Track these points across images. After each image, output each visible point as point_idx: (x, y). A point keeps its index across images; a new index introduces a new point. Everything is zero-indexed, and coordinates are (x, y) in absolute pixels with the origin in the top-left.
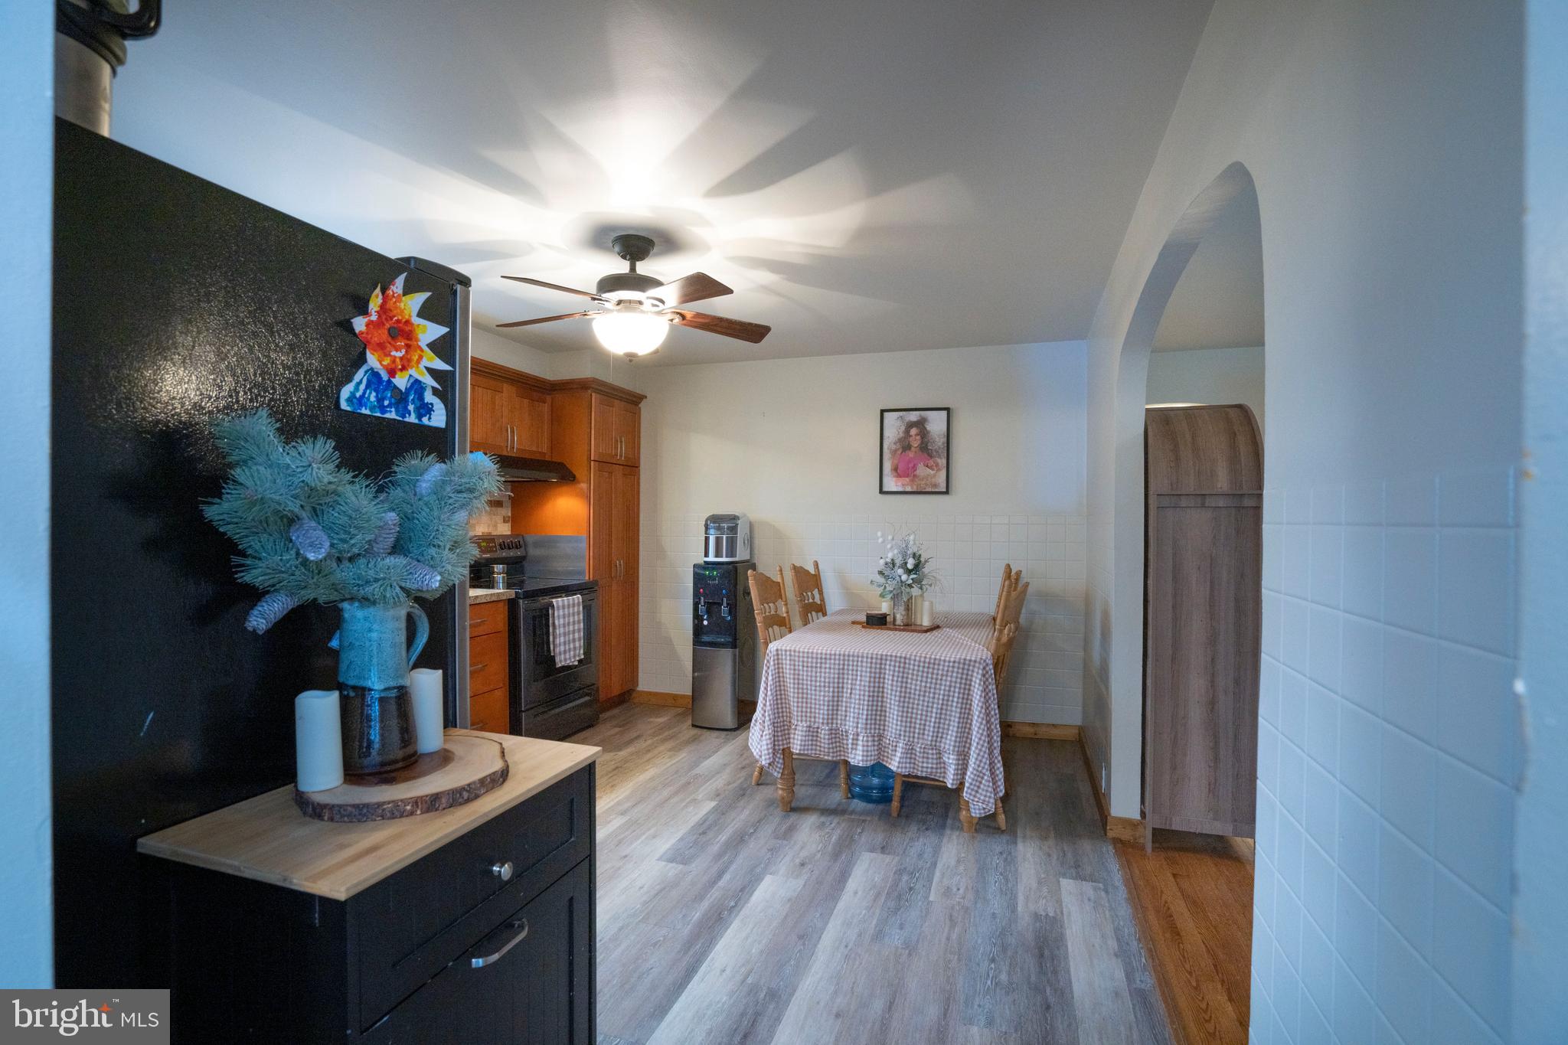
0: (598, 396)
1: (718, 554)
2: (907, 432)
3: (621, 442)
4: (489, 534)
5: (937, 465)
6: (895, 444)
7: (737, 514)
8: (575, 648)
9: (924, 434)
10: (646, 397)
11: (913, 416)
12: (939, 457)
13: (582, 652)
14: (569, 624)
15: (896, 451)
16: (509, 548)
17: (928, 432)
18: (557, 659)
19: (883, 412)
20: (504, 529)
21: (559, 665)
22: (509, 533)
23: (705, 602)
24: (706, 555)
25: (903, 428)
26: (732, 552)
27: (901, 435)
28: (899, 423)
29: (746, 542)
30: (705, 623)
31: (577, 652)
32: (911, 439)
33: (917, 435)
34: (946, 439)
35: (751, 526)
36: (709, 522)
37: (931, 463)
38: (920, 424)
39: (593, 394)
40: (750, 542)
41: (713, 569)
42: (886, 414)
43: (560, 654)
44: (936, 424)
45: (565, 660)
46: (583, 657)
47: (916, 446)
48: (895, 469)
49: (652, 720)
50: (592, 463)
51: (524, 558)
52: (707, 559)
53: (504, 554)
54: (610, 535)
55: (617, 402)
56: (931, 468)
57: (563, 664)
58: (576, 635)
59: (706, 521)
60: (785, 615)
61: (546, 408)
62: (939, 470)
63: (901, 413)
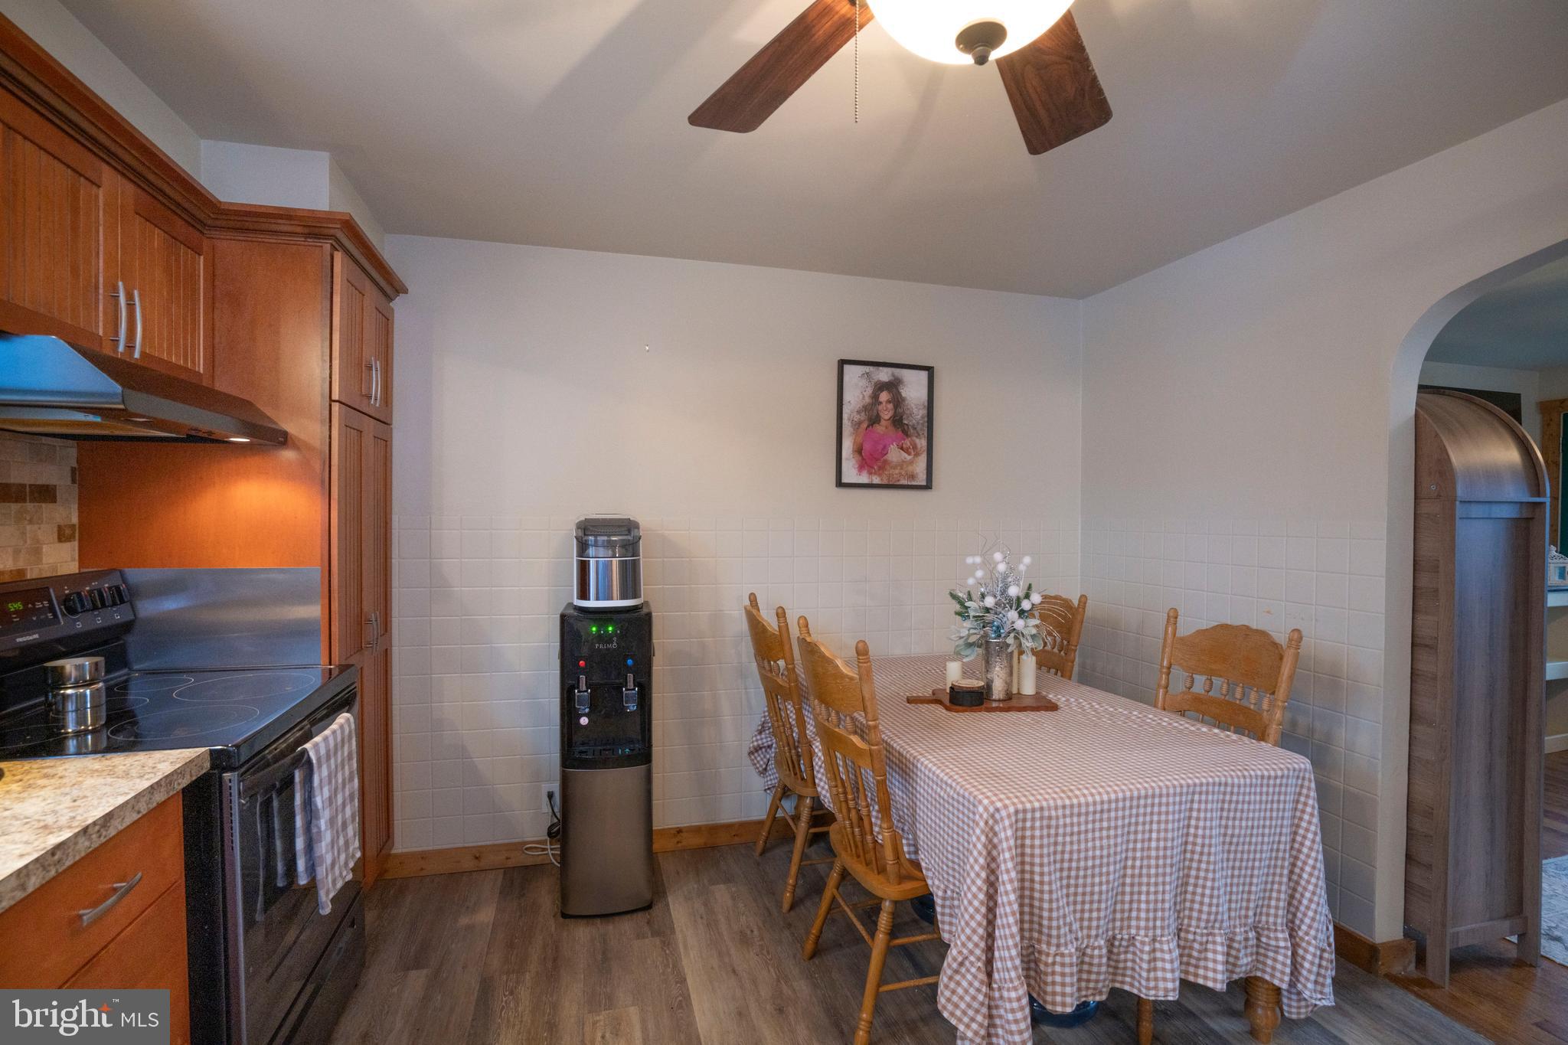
0: (348, 265)
1: (605, 594)
2: (875, 397)
5: (915, 447)
6: (859, 412)
7: (631, 518)
8: (347, 844)
9: (898, 401)
10: (406, 291)
11: (884, 375)
12: (918, 436)
13: (357, 842)
14: (336, 792)
15: (860, 423)
17: (903, 400)
19: (842, 363)
20: (64, 560)
22: (78, 568)
23: (588, 685)
24: (584, 594)
25: (869, 391)
26: (634, 589)
27: (868, 400)
28: (863, 382)
30: (584, 721)
31: (351, 848)
32: (880, 407)
33: (889, 402)
34: (925, 412)
36: (585, 534)
37: (907, 443)
38: (893, 386)
39: (338, 256)
41: (609, 621)
42: (847, 367)
43: (325, 874)
44: (914, 388)
46: (358, 855)
47: (887, 417)
48: (859, 450)
49: (464, 921)
50: (336, 407)
51: (127, 627)
52: (584, 604)
56: (907, 451)
57: (331, 896)
59: (577, 530)
62: (917, 455)
63: (867, 369)
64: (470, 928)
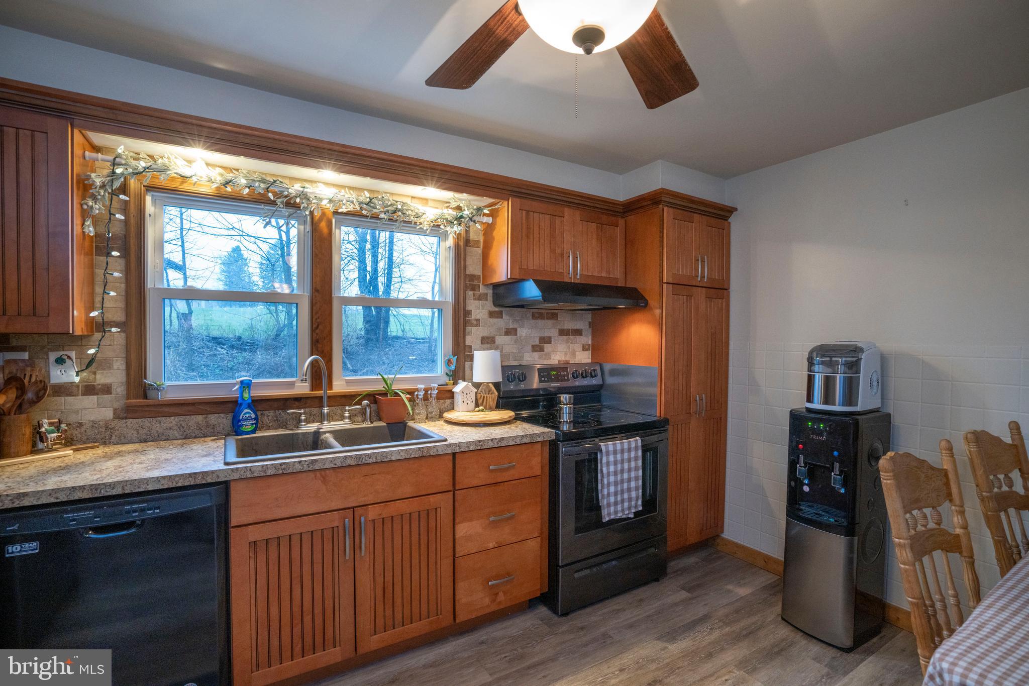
0: (671, 210)
1: (828, 398)
3: (703, 261)
4: (567, 363)
7: (859, 344)
8: (630, 499)
10: (736, 209)
13: (640, 502)
14: (622, 471)
16: (583, 377)
18: (605, 512)
20: (584, 357)
21: (606, 519)
22: (589, 361)
23: (806, 463)
24: (810, 399)
26: (850, 396)
29: (875, 384)
30: (806, 489)
31: (633, 503)
35: (883, 360)
36: (815, 354)
39: (666, 209)
40: (882, 383)
41: (821, 420)
43: (609, 505)
45: (616, 512)
46: (640, 508)
50: (665, 285)
51: (600, 387)
52: (809, 405)
53: (578, 382)
54: (688, 366)
55: (696, 217)
57: (612, 517)
58: (633, 484)
59: (811, 352)
60: (958, 531)
61: (618, 232)
64: (729, 591)
